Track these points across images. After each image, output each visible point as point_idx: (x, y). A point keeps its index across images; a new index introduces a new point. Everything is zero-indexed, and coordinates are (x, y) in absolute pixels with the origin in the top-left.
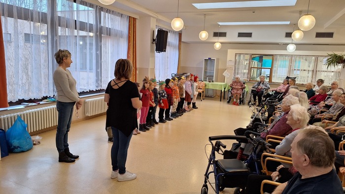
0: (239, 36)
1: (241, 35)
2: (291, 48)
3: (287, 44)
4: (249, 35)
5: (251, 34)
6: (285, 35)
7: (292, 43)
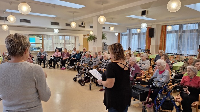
0: (21, 21)
1: (22, 20)
2: (56, 31)
3: (54, 29)
4: (29, 21)
5: (30, 20)
6: (50, 23)
7: (56, 28)
